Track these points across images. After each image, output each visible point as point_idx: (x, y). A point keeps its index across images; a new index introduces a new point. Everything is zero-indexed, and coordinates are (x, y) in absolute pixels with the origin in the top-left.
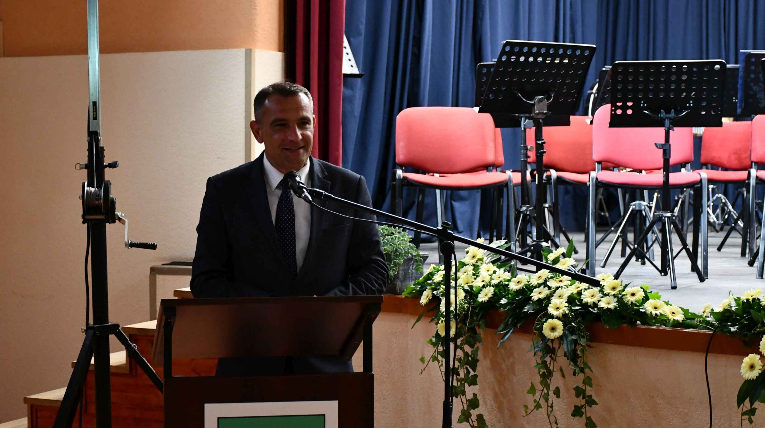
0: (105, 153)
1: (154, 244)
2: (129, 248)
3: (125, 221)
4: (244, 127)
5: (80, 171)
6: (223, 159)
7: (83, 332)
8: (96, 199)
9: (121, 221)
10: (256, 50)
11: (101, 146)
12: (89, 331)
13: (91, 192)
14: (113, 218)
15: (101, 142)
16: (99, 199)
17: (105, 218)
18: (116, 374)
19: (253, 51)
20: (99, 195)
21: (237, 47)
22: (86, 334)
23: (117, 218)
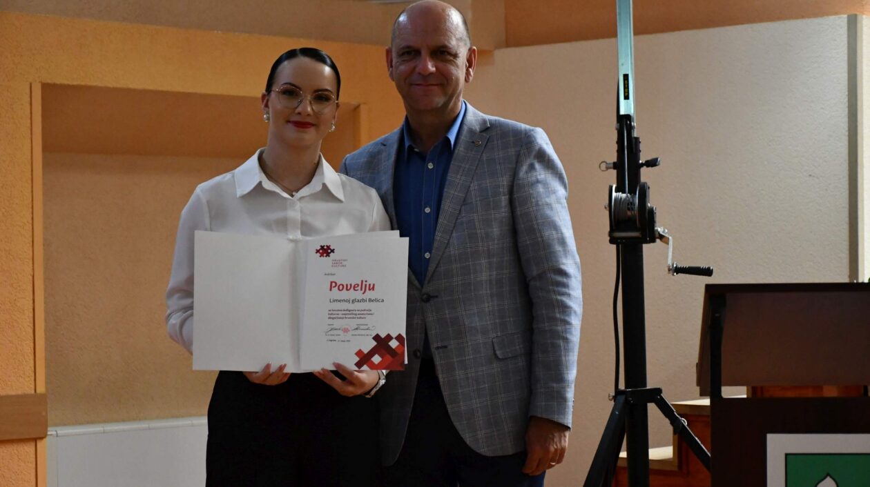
0: (642, 147)
1: (709, 268)
2: (673, 275)
3: (668, 239)
4: (847, 129)
5: (607, 172)
6: (818, 178)
7: (611, 400)
8: (629, 209)
9: (664, 239)
10: (864, 16)
11: (635, 136)
12: (619, 397)
13: (621, 198)
14: (652, 236)
15: (635, 130)
16: (632, 209)
17: (641, 236)
18: (660, 472)
19: (859, 17)
20: (632, 203)
21: (836, 13)
22: (615, 401)
23: (657, 235)
